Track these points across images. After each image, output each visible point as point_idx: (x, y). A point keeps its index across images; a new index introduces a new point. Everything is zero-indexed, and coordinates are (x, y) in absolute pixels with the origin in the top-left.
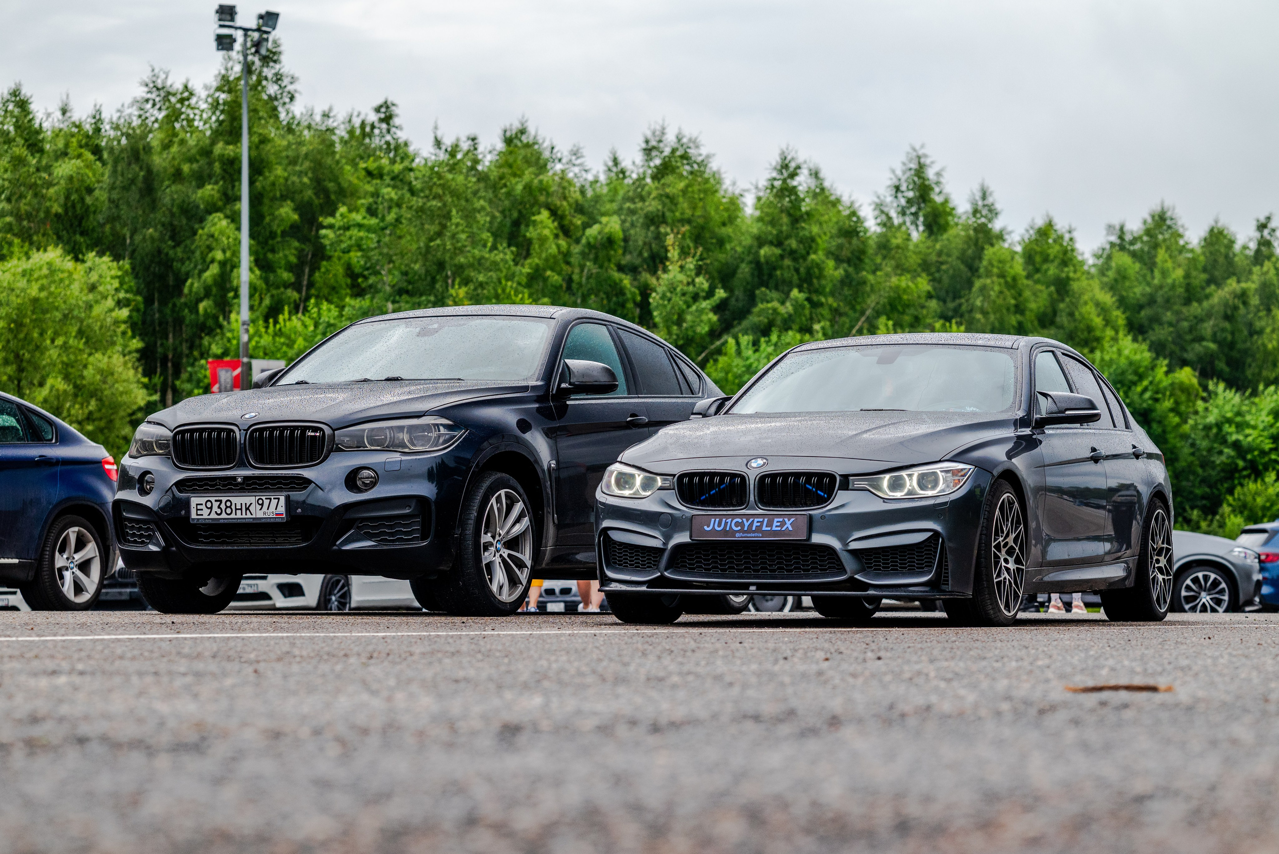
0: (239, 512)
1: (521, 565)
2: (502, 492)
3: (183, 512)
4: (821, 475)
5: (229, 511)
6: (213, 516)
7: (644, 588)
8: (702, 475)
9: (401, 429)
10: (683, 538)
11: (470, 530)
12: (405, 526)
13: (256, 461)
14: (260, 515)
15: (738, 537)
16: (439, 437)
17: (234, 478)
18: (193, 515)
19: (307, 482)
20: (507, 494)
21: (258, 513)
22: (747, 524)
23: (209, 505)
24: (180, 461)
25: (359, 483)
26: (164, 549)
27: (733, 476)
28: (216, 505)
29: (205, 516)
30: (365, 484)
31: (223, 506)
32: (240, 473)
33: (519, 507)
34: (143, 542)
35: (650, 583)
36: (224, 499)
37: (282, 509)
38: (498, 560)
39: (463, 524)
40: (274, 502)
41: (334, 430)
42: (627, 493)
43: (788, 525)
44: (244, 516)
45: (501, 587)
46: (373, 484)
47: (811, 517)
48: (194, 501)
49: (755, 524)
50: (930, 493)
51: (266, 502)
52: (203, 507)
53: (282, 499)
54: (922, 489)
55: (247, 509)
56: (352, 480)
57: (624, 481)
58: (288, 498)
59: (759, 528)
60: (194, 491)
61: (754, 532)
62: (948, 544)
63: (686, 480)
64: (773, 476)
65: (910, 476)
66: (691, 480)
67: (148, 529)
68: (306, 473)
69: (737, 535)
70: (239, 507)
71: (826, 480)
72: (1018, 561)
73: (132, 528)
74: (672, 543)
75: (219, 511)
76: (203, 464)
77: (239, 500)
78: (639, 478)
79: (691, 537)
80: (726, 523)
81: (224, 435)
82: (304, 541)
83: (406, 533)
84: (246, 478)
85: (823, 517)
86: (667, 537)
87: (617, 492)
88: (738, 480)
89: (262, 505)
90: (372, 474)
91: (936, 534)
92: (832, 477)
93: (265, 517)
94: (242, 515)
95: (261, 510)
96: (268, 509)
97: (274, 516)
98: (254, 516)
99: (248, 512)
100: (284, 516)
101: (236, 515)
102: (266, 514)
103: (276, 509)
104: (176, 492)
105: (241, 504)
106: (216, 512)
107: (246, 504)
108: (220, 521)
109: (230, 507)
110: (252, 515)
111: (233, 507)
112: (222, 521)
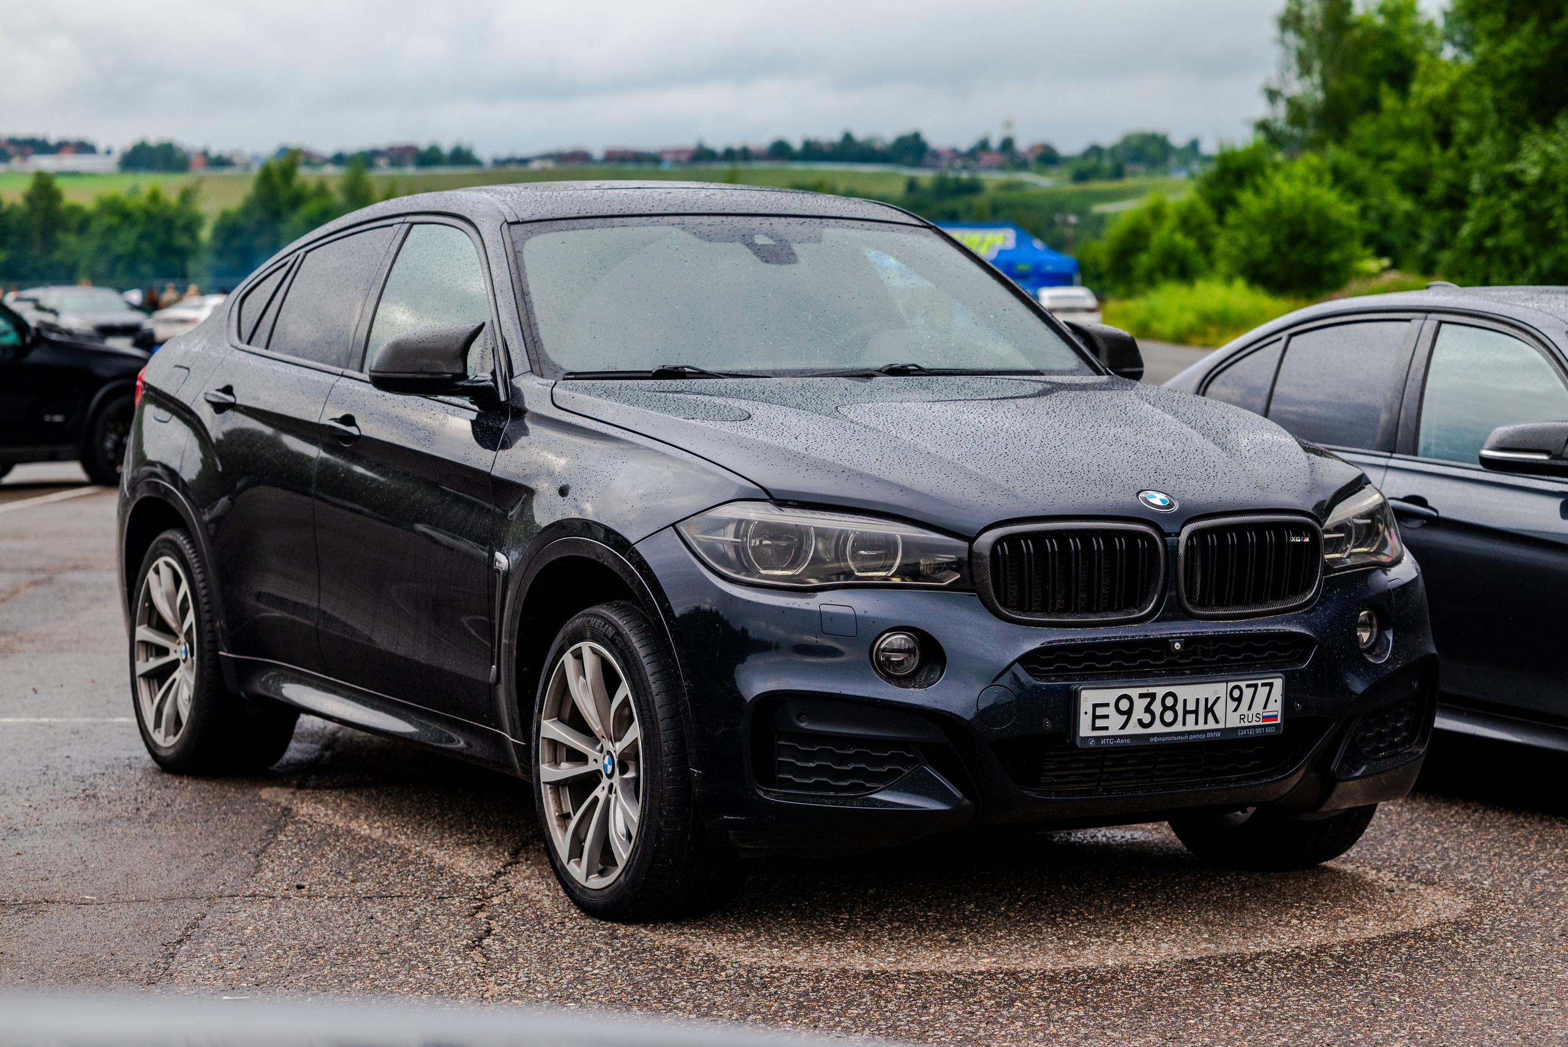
0: (1191, 718)
3: (1049, 724)
5: (1169, 716)
6: (1133, 729)
13: (1196, 605)
14: (1233, 721)
17: (1164, 643)
18: (1085, 730)
21: (1229, 718)
23: (1124, 705)
24: (1009, 606)
26: (958, 807)
28: (1140, 705)
29: (1114, 730)
31: (1157, 707)
32: (1175, 630)
34: (855, 788)
36: (1160, 692)
37: (1276, 708)
40: (1263, 692)
44: (1201, 726)
48: (1089, 697)
51: (1248, 693)
52: (1111, 711)
53: (1278, 683)
55: (1209, 710)
60: (1083, 675)
67: (892, 761)
70: (1191, 706)
75: (1147, 719)
77: (1189, 693)
81: (1121, 544)
84: (1189, 641)
89: (1239, 700)
93: (1242, 724)
94: (1197, 723)
95: (1235, 710)
96: (1249, 709)
97: (1261, 723)
98: (1221, 726)
99: (1210, 715)
100: (1279, 721)
101: (1184, 724)
102: (1246, 720)
103: (1265, 707)
104: (1024, 677)
105: (1198, 700)
106: (1140, 721)
107: (1207, 700)
108: (1151, 740)
109: (1173, 708)
110: (1217, 722)
111: (1179, 708)
112: (1155, 739)
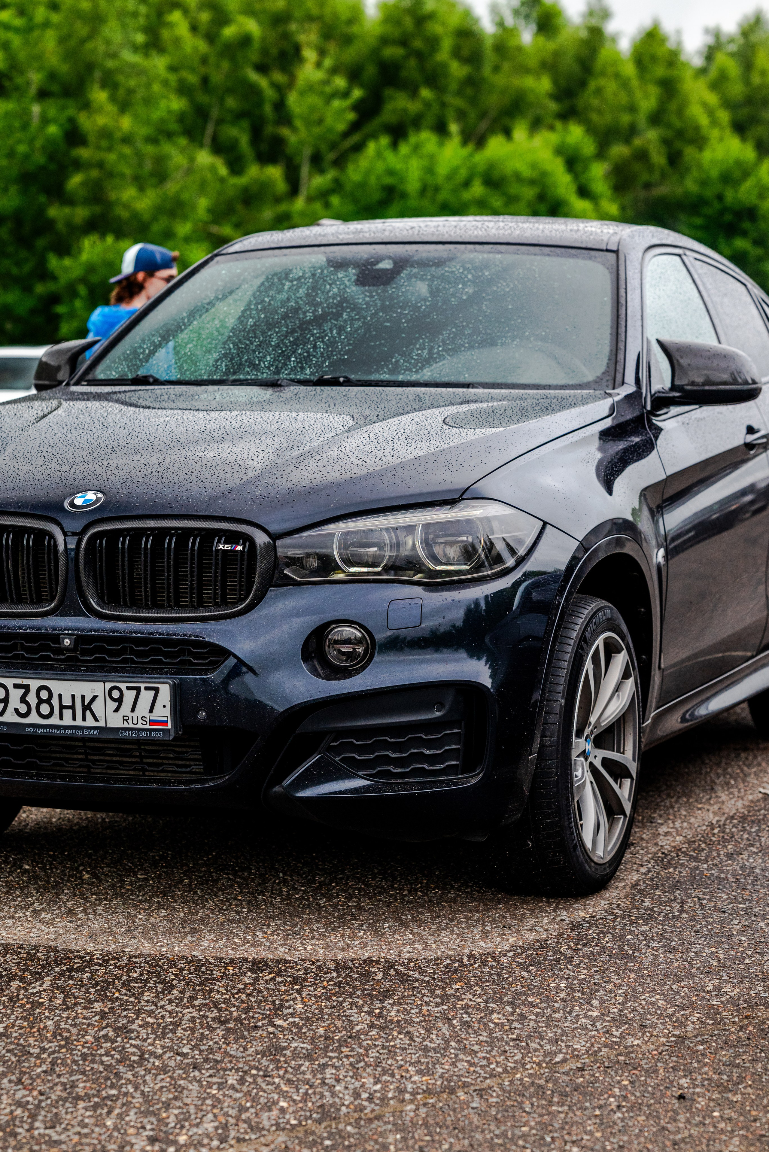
0: (67, 713)
1: (622, 774)
2: (601, 641)
5: (45, 709)
6: (10, 717)
9: (410, 529)
12: (429, 743)
13: (101, 602)
14: (115, 721)
17: (53, 637)
19: (217, 652)
20: (606, 642)
21: (110, 717)
23: (1, 693)
25: (331, 653)
28: (16, 695)
30: (345, 655)
31: (32, 699)
32: (69, 624)
33: (620, 660)
36: (34, 684)
37: (164, 713)
38: (588, 776)
40: (146, 696)
41: (275, 538)
44: (79, 722)
45: (596, 830)
46: (364, 658)
51: (129, 696)
53: (165, 690)
55: (87, 707)
56: (316, 648)
58: (178, 691)
70: (67, 702)
75: (23, 709)
77: (67, 688)
81: (29, 541)
82: (214, 774)
83: (434, 759)
84: (81, 638)
89: (120, 701)
90: (357, 633)
93: (126, 725)
94: (74, 719)
95: (117, 710)
96: (133, 710)
97: (148, 726)
98: (101, 724)
99: (88, 713)
100: (169, 727)
101: (61, 718)
102: (130, 721)
103: (151, 711)
105: (73, 696)
106: (16, 710)
107: (83, 697)
108: (27, 729)
109: (48, 701)
110: (96, 720)
111: (55, 702)
112: (31, 730)
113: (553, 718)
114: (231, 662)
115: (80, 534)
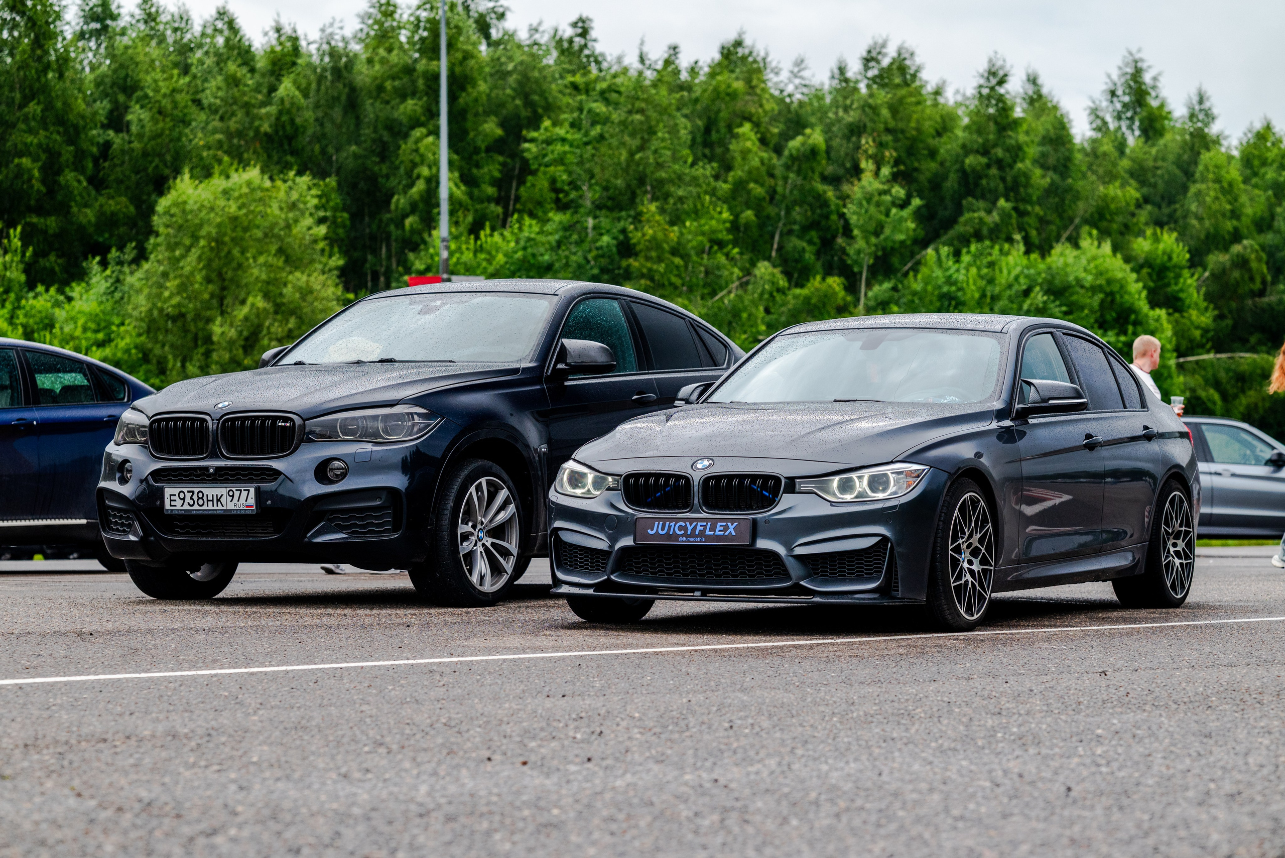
0: (210, 503)
1: (506, 553)
2: (483, 480)
3: (158, 503)
4: (766, 478)
5: (201, 502)
6: (186, 507)
7: (590, 591)
8: (647, 476)
9: (375, 418)
10: (627, 541)
11: (446, 522)
12: (376, 518)
13: (229, 451)
14: (231, 506)
15: (682, 541)
16: (413, 425)
17: (206, 469)
18: (167, 507)
19: (277, 473)
20: (488, 482)
21: (228, 505)
22: (690, 528)
23: (182, 496)
24: (156, 450)
25: (329, 474)
26: (142, 539)
27: (678, 477)
28: (188, 495)
29: (179, 507)
30: (337, 475)
31: (195, 497)
32: (213, 464)
34: (124, 531)
35: (597, 587)
36: (196, 490)
37: (252, 501)
38: (479, 548)
39: (439, 515)
40: (244, 494)
41: (304, 420)
42: (579, 492)
43: (731, 530)
44: (215, 508)
45: (482, 578)
46: (343, 476)
47: (754, 522)
48: (168, 491)
49: (699, 528)
50: (880, 496)
51: (237, 494)
52: (176, 498)
53: (252, 490)
54: (873, 491)
55: (218, 500)
56: (322, 472)
57: (576, 479)
58: (258, 491)
59: (702, 533)
60: (169, 481)
61: (697, 536)
62: (898, 550)
63: (632, 481)
64: (718, 478)
65: (860, 478)
66: (637, 481)
67: (128, 519)
68: (275, 465)
69: (681, 539)
70: (210, 498)
71: (771, 483)
72: (984, 561)
73: (115, 516)
74: (618, 546)
75: (191, 502)
76: (178, 454)
77: (210, 491)
78: (591, 476)
79: (634, 540)
80: (670, 527)
81: (197, 424)
82: (275, 533)
83: (378, 525)
84: (218, 469)
85: (767, 521)
86: (613, 540)
87: (570, 490)
88: (682, 482)
89: (233, 496)
90: (342, 465)
91: (885, 539)
92: (777, 479)
93: (235, 508)
94: (213, 506)
95: (231, 501)
96: (238, 501)
97: (245, 508)
98: (225, 508)
99: (219, 503)
100: (254, 508)
101: (208, 506)
102: (237, 506)
103: (246, 501)
104: (151, 482)
105: (213, 495)
106: (189, 503)
107: (217, 495)
108: (193, 512)
109: (202, 498)
110: (223, 506)
111: (205, 498)
112: (195, 512)
113: (447, 512)
114: (282, 477)
115: (219, 420)
